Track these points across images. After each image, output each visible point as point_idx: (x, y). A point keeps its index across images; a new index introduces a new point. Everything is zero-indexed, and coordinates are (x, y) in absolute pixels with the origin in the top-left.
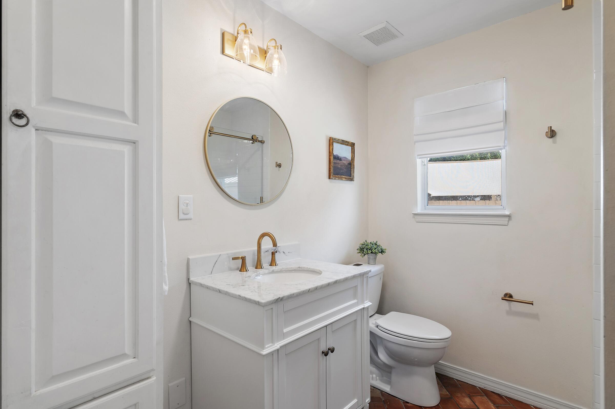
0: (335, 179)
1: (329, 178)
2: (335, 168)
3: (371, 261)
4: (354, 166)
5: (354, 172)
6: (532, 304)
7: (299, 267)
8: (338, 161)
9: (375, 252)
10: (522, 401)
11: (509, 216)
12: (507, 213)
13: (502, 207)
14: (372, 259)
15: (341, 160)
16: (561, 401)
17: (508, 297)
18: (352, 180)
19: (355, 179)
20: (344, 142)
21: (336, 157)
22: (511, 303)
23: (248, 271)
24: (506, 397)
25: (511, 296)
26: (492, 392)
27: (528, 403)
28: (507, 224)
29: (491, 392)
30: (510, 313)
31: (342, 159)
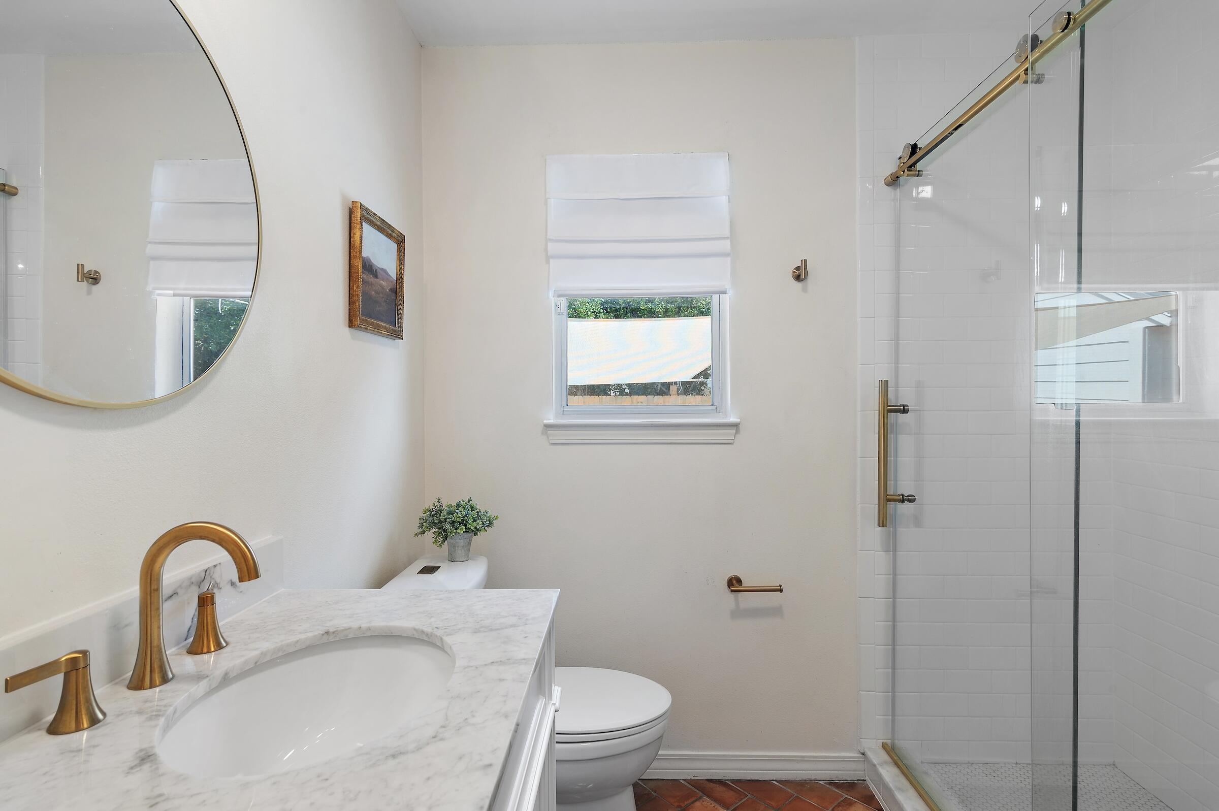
0: (366, 328)
1: (351, 324)
2: (367, 297)
3: (460, 553)
4: (402, 297)
5: (402, 316)
6: (781, 591)
7: (327, 633)
8: (371, 278)
9: (476, 528)
10: (758, 779)
11: (735, 426)
12: (733, 419)
13: (713, 408)
14: (463, 546)
15: (376, 276)
16: (816, 755)
17: (734, 583)
18: (396, 334)
19: (405, 333)
20: (384, 228)
21: (366, 265)
22: (739, 595)
23: (104, 714)
24: (733, 781)
25: (739, 581)
26: (708, 780)
27: (767, 778)
28: (732, 441)
29: (706, 782)
30: (738, 613)
31: (379, 276)
